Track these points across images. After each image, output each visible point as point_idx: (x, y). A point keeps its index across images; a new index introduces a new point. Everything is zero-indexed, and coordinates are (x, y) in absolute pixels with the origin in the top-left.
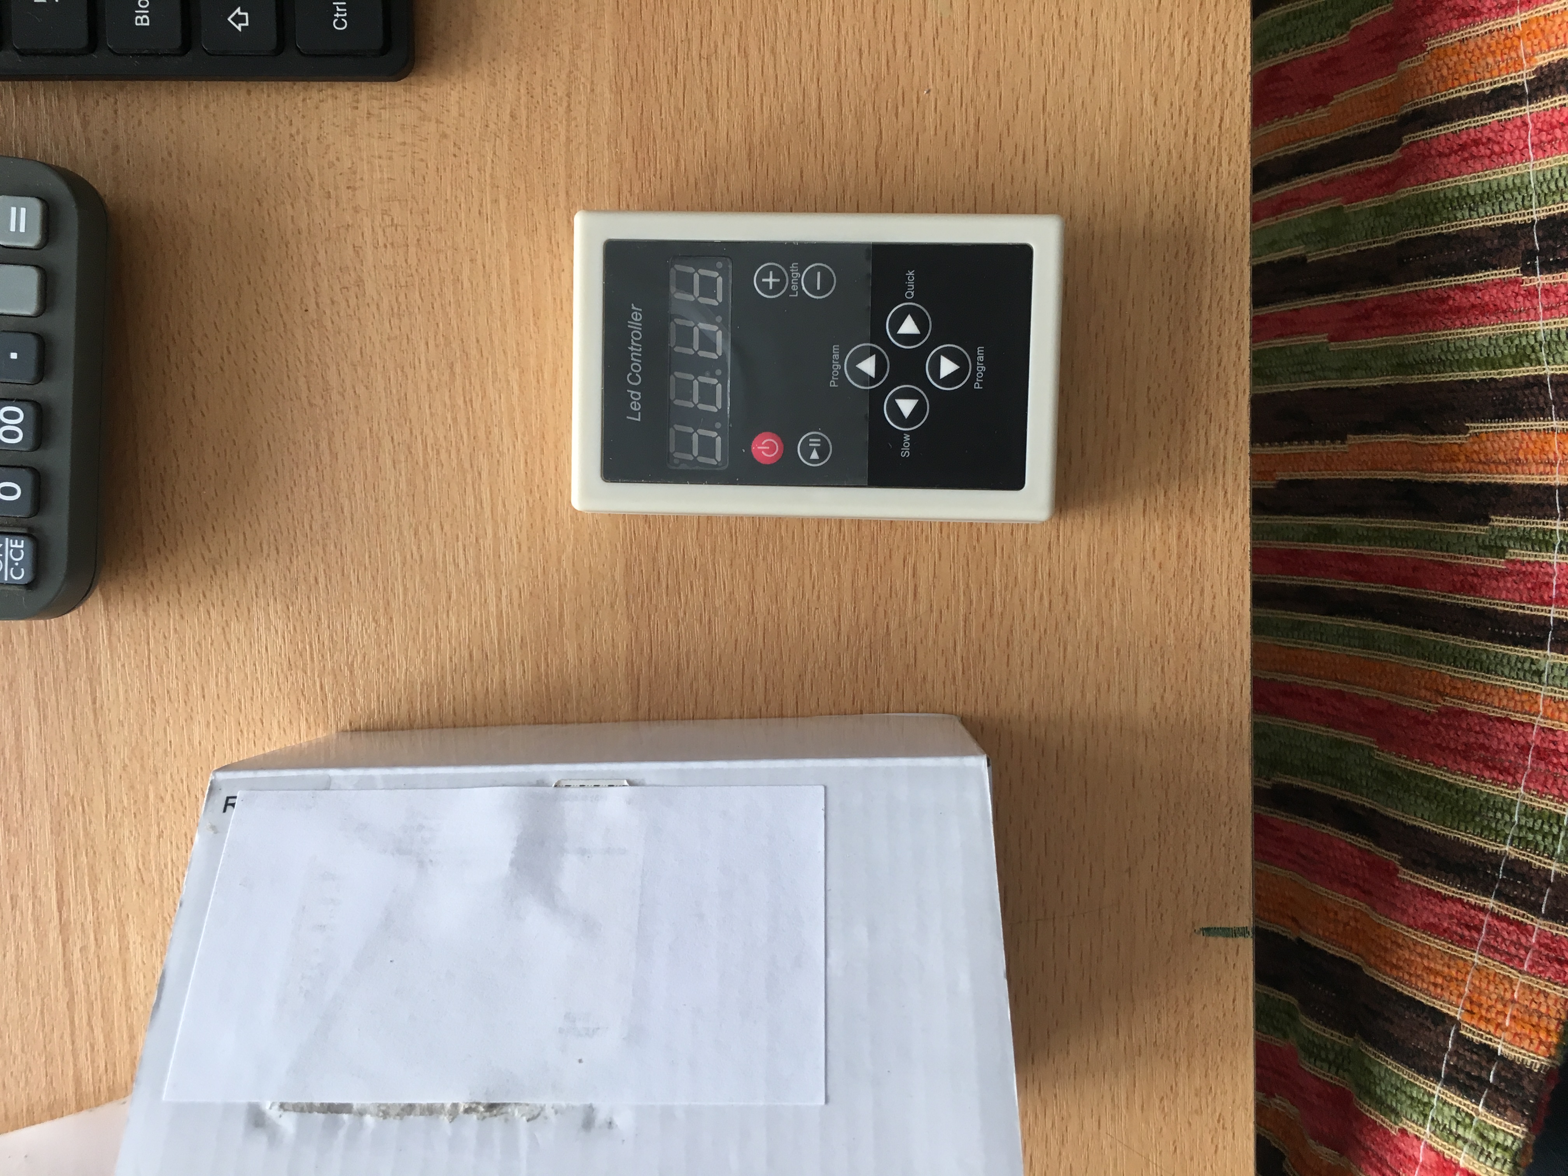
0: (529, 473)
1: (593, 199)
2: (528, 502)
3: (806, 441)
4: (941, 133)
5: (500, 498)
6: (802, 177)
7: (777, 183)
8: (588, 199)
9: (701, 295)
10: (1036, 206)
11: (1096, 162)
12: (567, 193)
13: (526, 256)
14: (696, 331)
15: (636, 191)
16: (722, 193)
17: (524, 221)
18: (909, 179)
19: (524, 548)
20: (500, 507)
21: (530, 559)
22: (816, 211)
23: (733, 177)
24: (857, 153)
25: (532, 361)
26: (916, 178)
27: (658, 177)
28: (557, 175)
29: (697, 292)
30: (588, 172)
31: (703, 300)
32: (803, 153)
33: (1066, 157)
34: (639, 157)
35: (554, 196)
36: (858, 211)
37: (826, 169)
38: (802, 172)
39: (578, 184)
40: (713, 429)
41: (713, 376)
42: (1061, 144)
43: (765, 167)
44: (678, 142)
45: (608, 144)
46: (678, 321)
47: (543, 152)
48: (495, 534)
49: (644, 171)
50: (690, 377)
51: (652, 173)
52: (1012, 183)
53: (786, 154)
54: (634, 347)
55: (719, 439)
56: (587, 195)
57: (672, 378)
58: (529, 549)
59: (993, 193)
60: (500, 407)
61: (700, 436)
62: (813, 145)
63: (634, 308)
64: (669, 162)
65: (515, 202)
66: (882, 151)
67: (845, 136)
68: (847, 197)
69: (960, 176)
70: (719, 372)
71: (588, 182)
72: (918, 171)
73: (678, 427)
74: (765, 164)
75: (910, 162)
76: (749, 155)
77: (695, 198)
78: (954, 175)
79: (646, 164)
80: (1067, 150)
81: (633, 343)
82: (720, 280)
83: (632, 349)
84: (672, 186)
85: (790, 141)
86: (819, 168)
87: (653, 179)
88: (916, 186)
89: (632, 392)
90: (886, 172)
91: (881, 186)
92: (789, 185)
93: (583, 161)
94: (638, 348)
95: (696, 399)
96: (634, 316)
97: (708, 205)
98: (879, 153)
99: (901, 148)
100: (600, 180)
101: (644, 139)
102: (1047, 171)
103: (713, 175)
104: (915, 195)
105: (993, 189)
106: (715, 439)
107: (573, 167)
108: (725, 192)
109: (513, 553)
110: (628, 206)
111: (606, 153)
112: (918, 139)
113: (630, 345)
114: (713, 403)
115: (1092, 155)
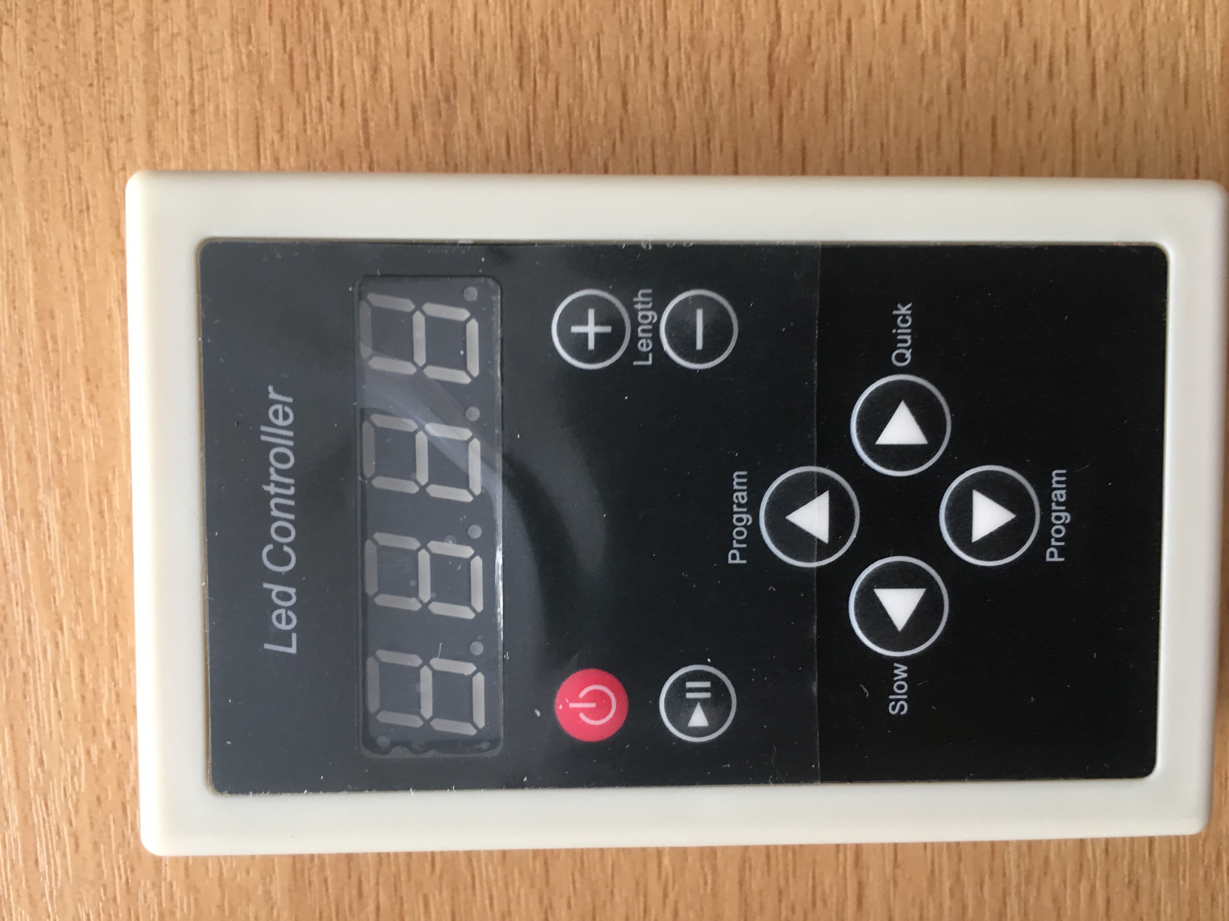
0: (89, 697)
1: (204, 145)
2: (88, 752)
3: (679, 687)
4: (894, 20)
5: (32, 748)
6: (625, 102)
7: (576, 113)
8: (192, 148)
9: (431, 360)
10: (1074, 161)
11: (1182, 81)
12: (150, 135)
13: (68, 262)
14: (422, 441)
15: (292, 127)
16: (466, 133)
17: (62, 191)
18: (834, 107)
19: (86, 845)
20: (32, 765)
21: (99, 865)
22: (654, 171)
23: (489, 101)
24: (732, 57)
25: (87, 474)
26: (848, 106)
27: (337, 101)
28: (127, 99)
29: (420, 357)
30: (191, 93)
31: (435, 373)
32: (627, 58)
33: (1127, 69)
34: (297, 61)
35: (122, 141)
36: (736, 172)
37: (673, 89)
38: (624, 95)
39: (171, 115)
40: (467, 657)
41: (464, 539)
42: (1117, 45)
43: (551, 85)
44: (376, 32)
45: (232, 36)
46: (378, 420)
47: (99, 53)
48: (25, 819)
49: (308, 89)
50: (413, 544)
51: (324, 94)
52: (1029, 116)
53: (593, 57)
54: (278, 484)
55: (479, 680)
56: (191, 139)
57: (370, 548)
58: (96, 845)
59: (994, 135)
60: (24, 567)
61: (436, 674)
62: (646, 40)
63: (273, 395)
64: (357, 72)
65: (42, 154)
66: (781, 50)
67: (709, 23)
68: (716, 143)
69: (930, 102)
70: (476, 532)
71: (193, 112)
72: (852, 91)
73: (386, 656)
74: (551, 77)
75: (835, 73)
76: (520, 59)
77: (413, 143)
78: (920, 100)
79: (312, 74)
80: (1129, 57)
81: (274, 477)
82: (473, 327)
83: (272, 489)
84: (366, 121)
85: (599, 33)
86: (659, 87)
87: (326, 105)
88: (847, 119)
89: (277, 589)
90: (789, 94)
91: (781, 122)
92: (601, 120)
93: (182, 68)
94: (287, 486)
95: (425, 593)
96: (276, 413)
97: (438, 159)
98: (775, 56)
99: (819, 48)
100: (217, 107)
101: (305, 26)
102: (1093, 95)
103: (447, 99)
104: (847, 138)
105: (994, 126)
106: (470, 678)
107: (161, 81)
108: (473, 132)
109: (64, 854)
110: (277, 160)
111: (229, 54)
112: (849, 29)
113: (268, 483)
114: (467, 601)
115: (1174, 69)
